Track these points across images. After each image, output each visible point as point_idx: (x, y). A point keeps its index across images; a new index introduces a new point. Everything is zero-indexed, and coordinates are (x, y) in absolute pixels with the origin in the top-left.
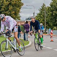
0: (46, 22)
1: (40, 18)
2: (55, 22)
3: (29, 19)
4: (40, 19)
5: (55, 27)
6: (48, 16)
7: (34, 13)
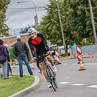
0: (64, 32)
1: (50, 25)
2: (83, 29)
4: (50, 28)
5: (85, 39)
6: (66, 18)
7: (36, 18)
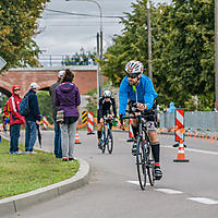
1: (126, 57)
3: (77, 60)
